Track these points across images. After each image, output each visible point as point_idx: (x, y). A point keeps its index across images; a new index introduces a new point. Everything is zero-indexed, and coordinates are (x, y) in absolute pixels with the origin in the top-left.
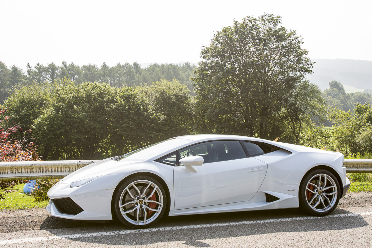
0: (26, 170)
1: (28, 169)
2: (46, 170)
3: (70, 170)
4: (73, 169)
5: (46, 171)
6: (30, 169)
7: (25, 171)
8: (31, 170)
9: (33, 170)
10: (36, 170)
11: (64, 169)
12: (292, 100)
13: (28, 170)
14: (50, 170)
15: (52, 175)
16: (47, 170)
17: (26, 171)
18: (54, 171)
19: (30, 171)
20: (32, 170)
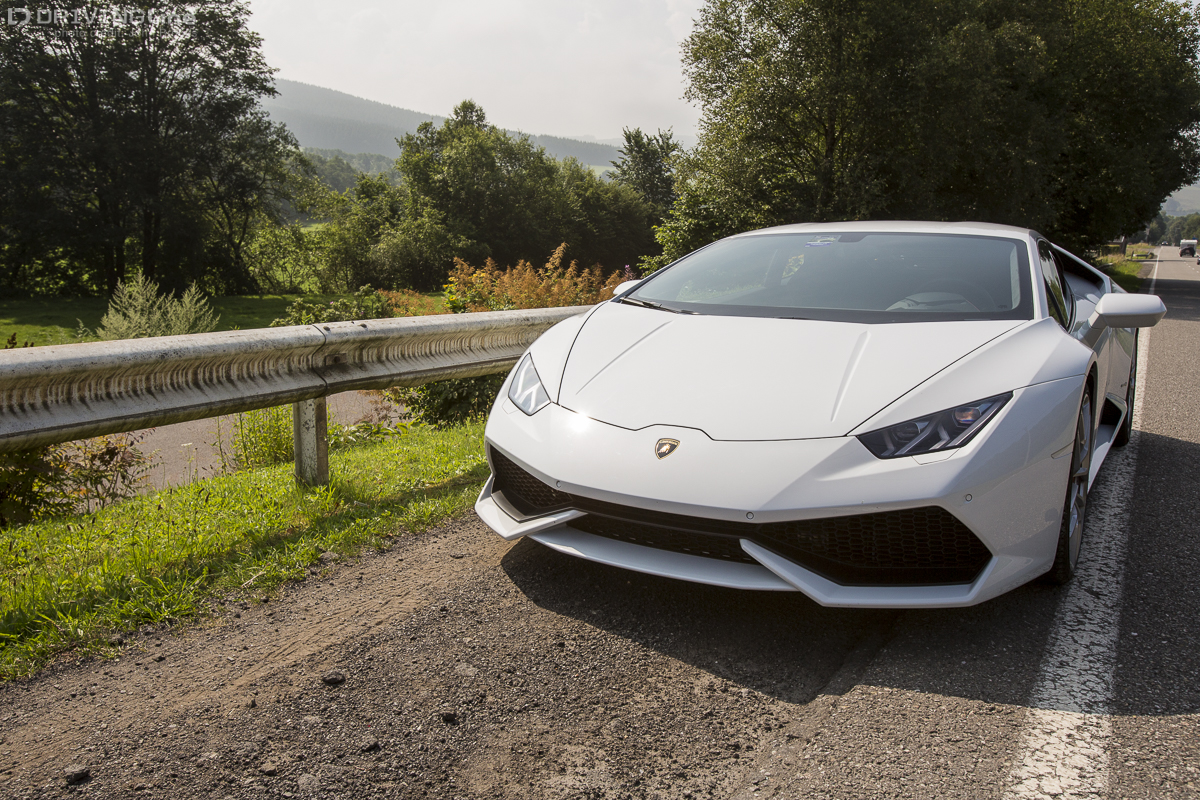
0: (127, 382)
1: (138, 378)
2: (207, 375)
3: (290, 370)
4: (299, 363)
5: (209, 383)
6: (144, 378)
7: (122, 389)
8: (148, 379)
9: (158, 382)
10: (169, 381)
11: (271, 367)
12: (230, 157)
13: (134, 382)
14: (222, 372)
15: (242, 399)
16: (211, 373)
17: (126, 386)
18: (239, 379)
19: (144, 385)
20: (152, 382)
